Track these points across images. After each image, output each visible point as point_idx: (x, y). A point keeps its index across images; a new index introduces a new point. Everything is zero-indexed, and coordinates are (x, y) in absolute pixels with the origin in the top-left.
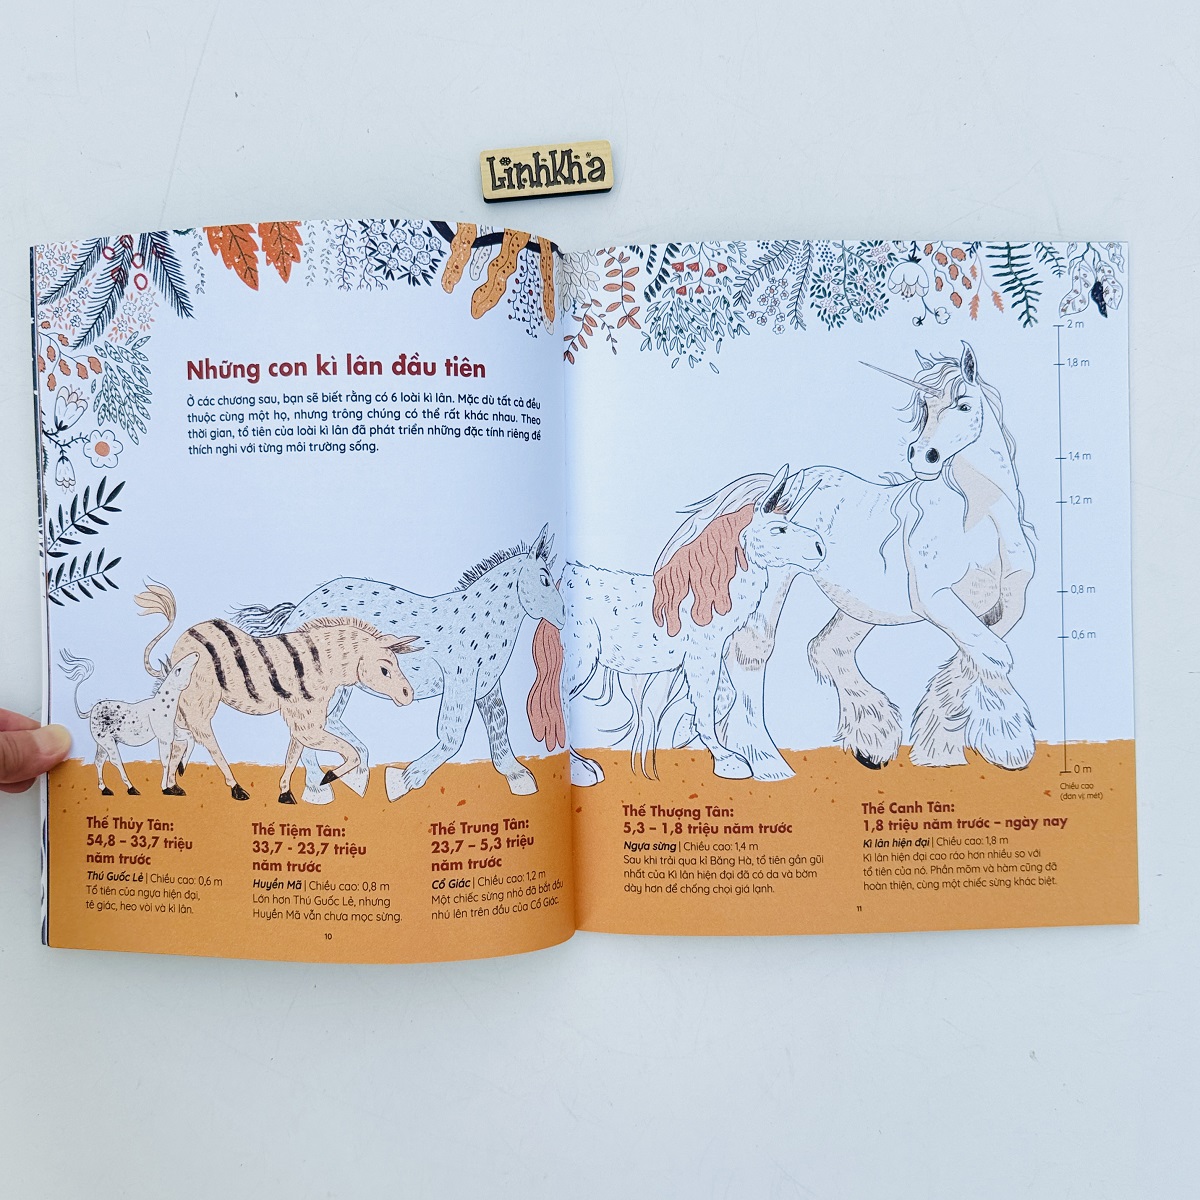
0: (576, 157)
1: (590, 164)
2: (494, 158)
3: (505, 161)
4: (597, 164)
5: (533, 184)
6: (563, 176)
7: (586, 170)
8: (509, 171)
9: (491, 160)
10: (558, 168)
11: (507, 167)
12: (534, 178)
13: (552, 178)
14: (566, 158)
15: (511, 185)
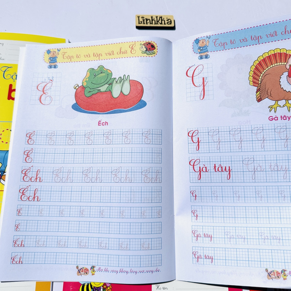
7: (166, 22)
9: (139, 17)
10: (158, 21)
11: (143, 19)
12: (151, 22)
13: (156, 23)
14: (160, 18)
15: (144, 23)
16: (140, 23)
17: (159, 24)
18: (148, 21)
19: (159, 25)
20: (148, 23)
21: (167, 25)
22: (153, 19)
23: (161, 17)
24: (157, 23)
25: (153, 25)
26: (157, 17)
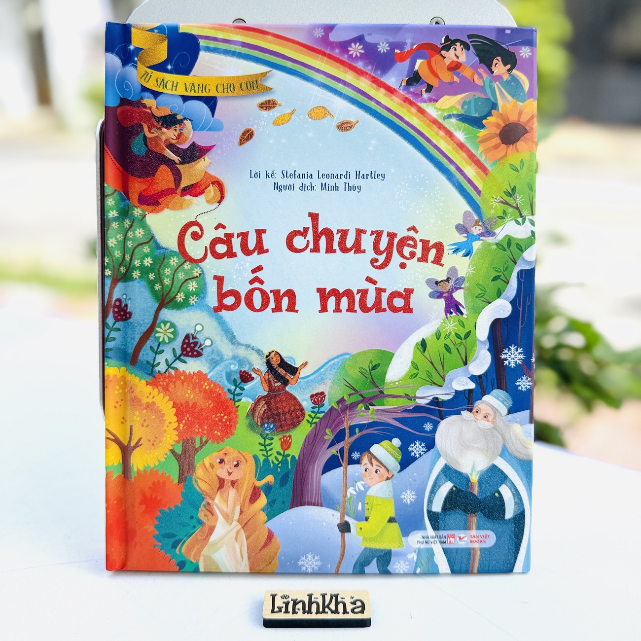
0: (342, 598)
1: (354, 603)
2: (276, 595)
3: (285, 597)
4: (359, 604)
5: (304, 612)
6: (330, 609)
7: (349, 607)
8: (287, 604)
9: (274, 597)
10: (326, 604)
11: (286, 600)
12: (307, 609)
13: (321, 610)
14: (334, 598)
15: (287, 612)
16: (276, 609)
17: (329, 612)
18: (300, 606)
19: (329, 616)
20: (299, 609)
21: (351, 616)
22: (313, 600)
23: (337, 596)
24: (324, 612)
25: (313, 616)
26: (324, 596)
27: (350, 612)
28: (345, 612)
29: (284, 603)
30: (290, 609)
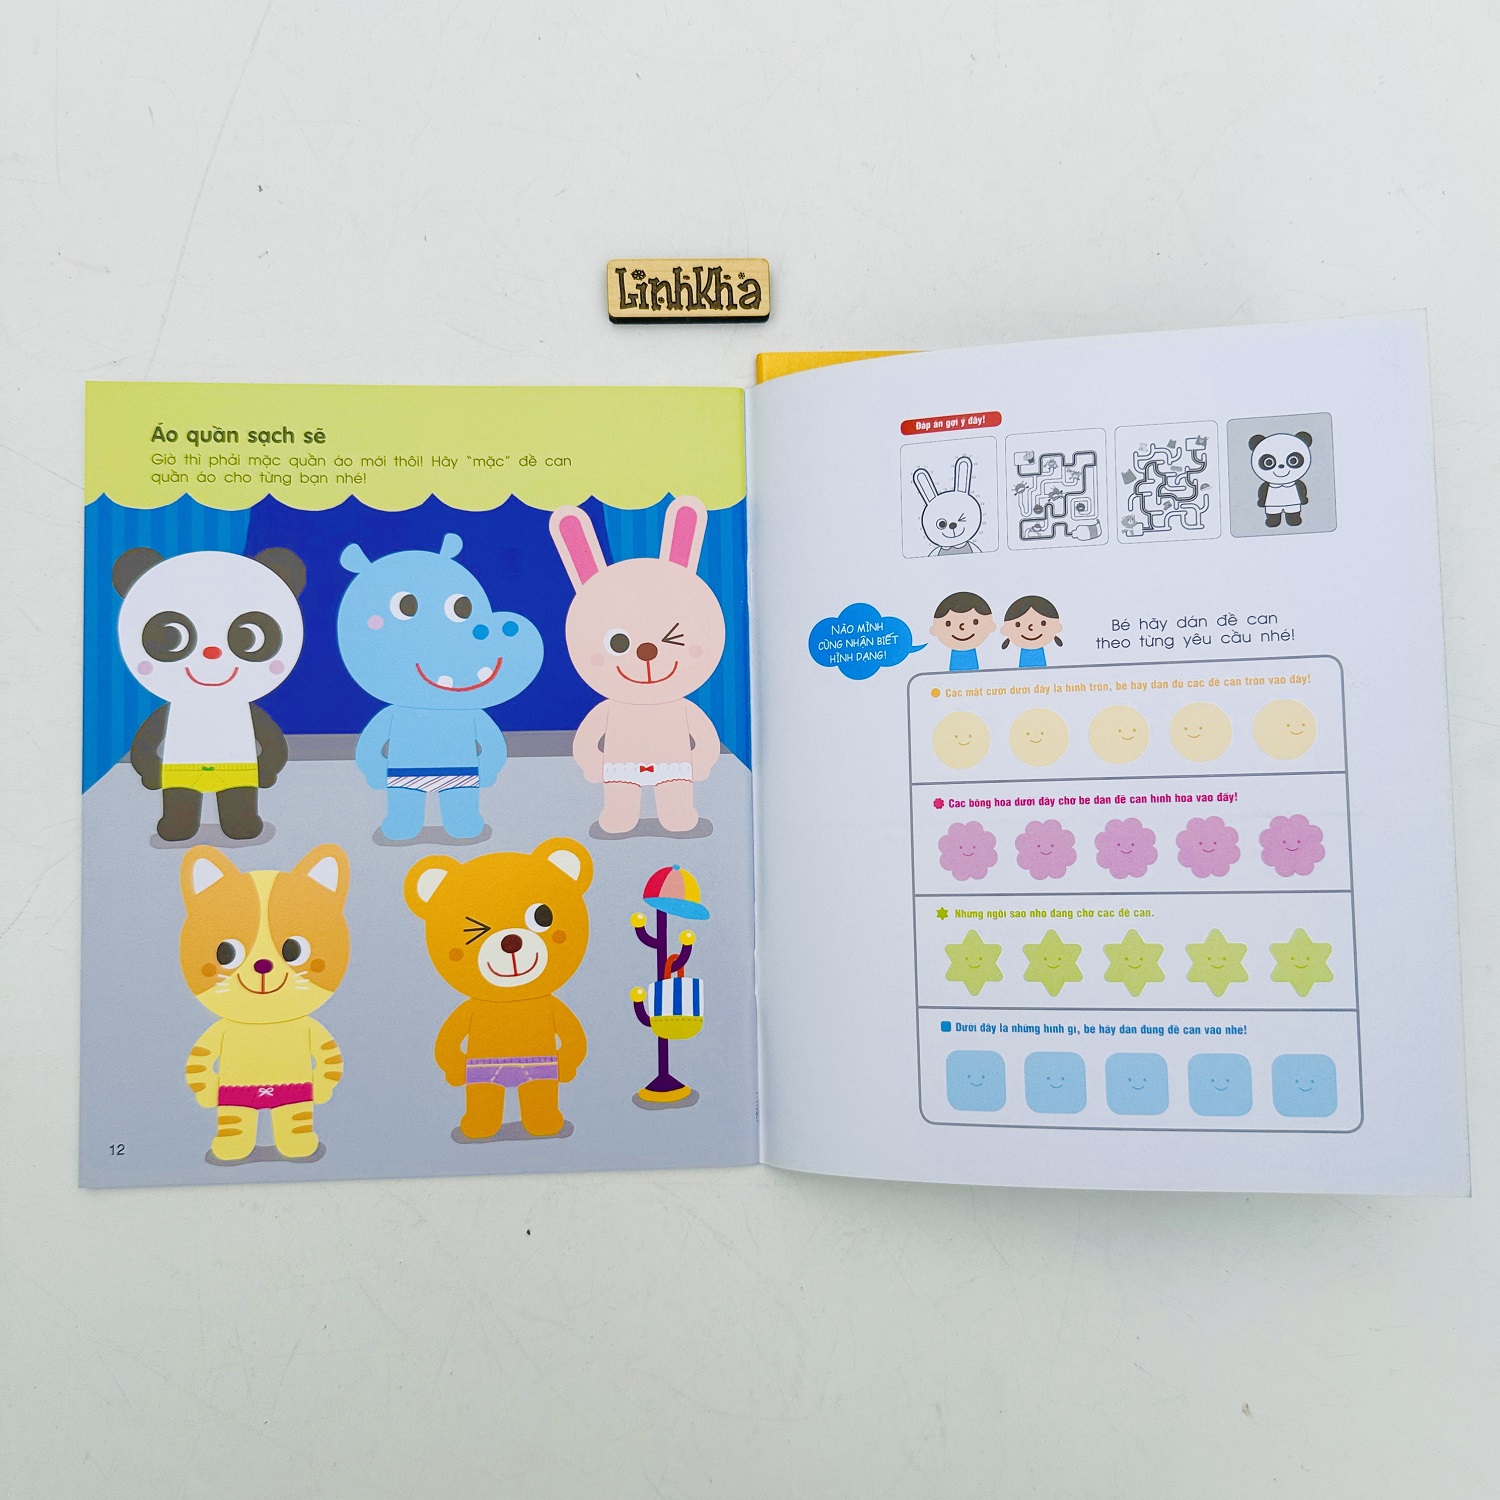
27: (739, 306)
28: (731, 305)
29: (638, 286)
30: (649, 300)
